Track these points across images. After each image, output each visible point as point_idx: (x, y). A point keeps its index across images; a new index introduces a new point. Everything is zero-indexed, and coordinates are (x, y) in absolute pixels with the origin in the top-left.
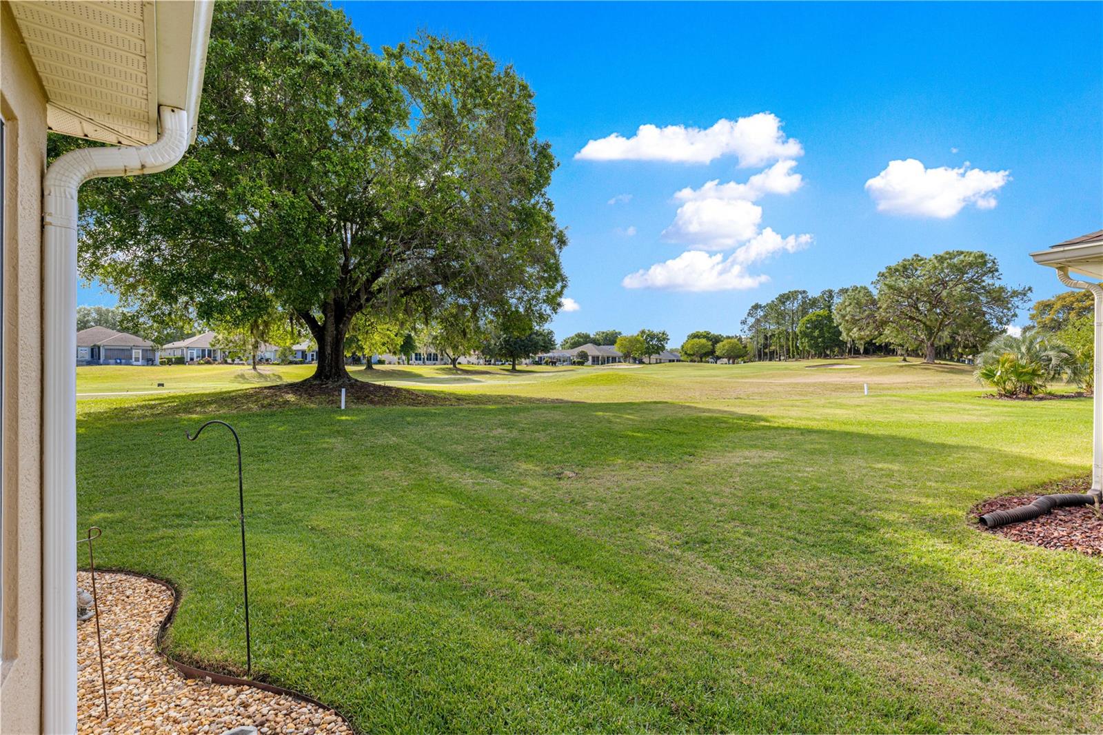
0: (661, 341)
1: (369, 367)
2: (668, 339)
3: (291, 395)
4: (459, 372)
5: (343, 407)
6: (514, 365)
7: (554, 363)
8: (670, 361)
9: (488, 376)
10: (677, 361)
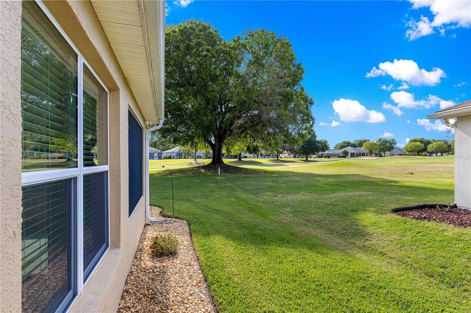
0: (391, 144)
1: (240, 159)
2: (396, 143)
3: (203, 170)
4: (280, 162)
5: (219, 174)
6: (307, 158)
7: (329, 157)
8: (400, 155)
9: (292, 163)
10: (405, 155)
